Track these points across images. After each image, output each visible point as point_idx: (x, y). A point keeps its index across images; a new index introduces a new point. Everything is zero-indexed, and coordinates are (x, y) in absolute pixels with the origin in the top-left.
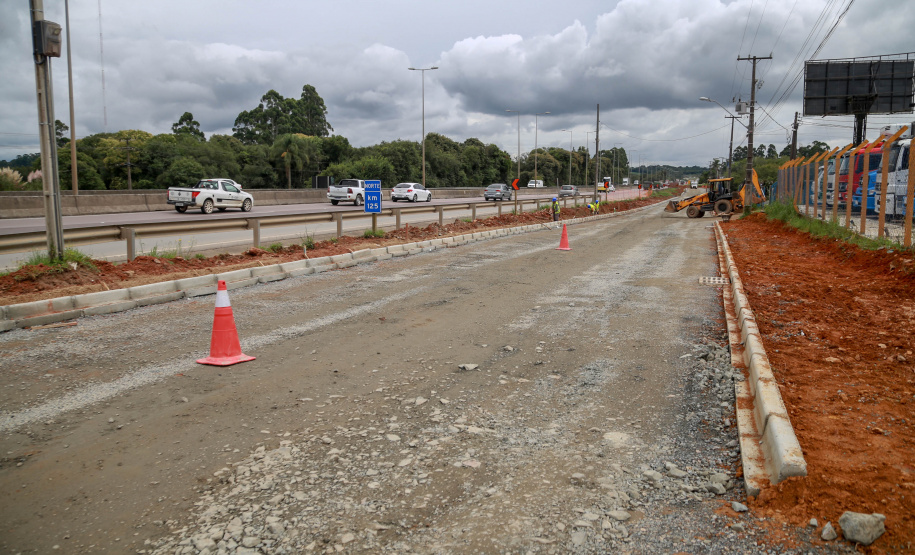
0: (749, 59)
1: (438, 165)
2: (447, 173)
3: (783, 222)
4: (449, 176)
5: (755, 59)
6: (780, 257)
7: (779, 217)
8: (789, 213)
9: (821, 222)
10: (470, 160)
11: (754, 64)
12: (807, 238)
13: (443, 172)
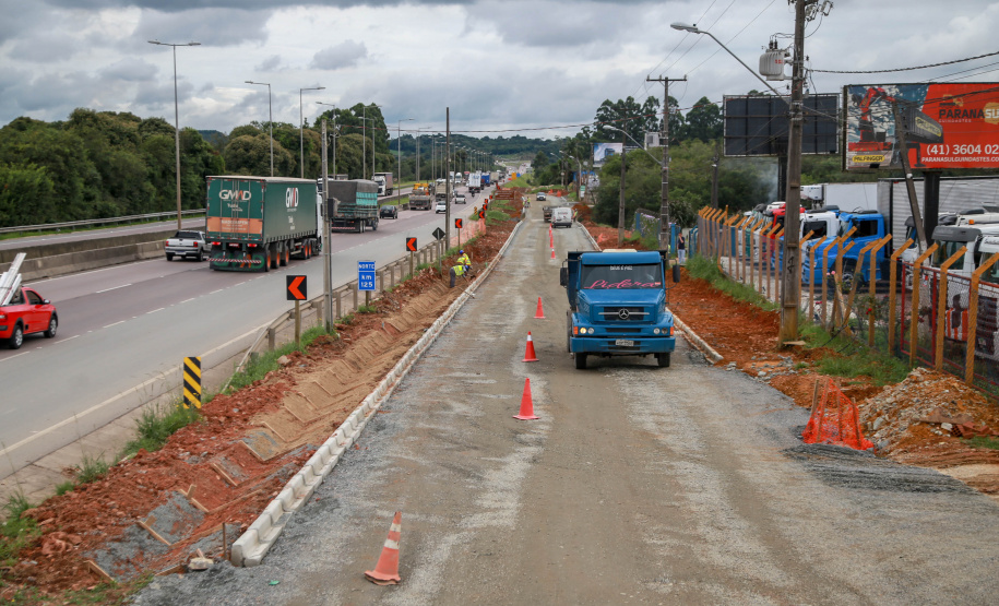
0: (660, 80)
1: (112, 175)
2: (127, 187)
3: (707, 282)
4: (130, 193)
5: (667, 80)
6: (711, 318)
7: (704, 276)
8: (714, 273)
9: (741, 286)
10: (160, 162)
11: (666, 86)
12: (730, 302)
13: (120, 187)
